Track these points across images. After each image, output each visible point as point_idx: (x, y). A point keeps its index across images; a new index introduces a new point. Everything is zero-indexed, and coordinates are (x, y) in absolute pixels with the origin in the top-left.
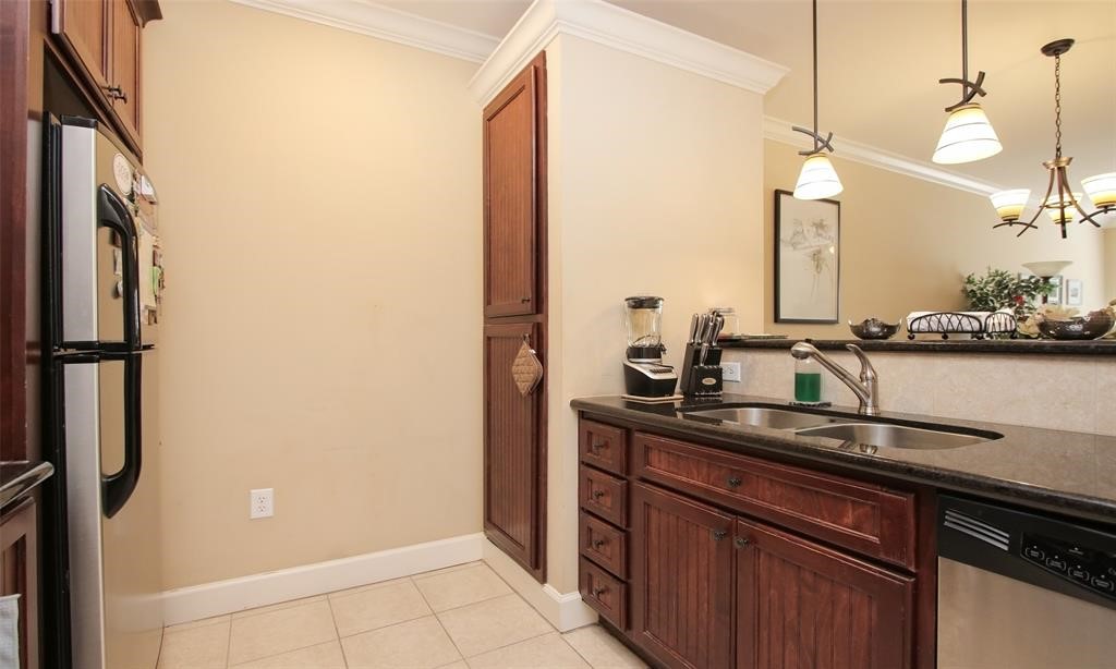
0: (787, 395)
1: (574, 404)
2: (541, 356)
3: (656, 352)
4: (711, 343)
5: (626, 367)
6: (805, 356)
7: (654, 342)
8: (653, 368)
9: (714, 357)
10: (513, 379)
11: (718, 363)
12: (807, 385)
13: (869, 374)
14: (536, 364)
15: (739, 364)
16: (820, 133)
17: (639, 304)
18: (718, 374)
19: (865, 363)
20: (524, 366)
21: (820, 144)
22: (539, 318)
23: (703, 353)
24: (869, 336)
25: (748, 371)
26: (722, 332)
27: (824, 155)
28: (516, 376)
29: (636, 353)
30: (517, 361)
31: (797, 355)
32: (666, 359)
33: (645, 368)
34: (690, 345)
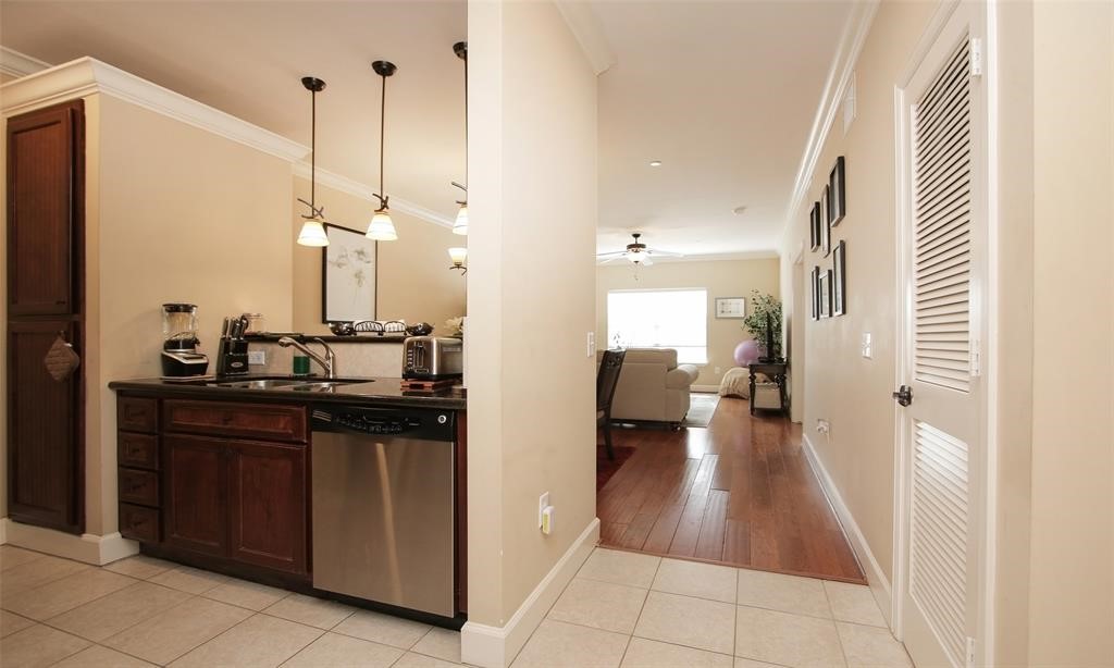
0: (289, 371)
1: (112, 385)
2: (79, 348)
3: (191, 344)
4: (238, 337)
5: (163, 356)
6: (288, 345)
7: (190, 337)
8: (187, 356)
9: (242, 348)
10: (46, 369)
11: (246, 352)
12: (301, 364)
13: (331, 355)
14: (73, 356)
15: (263, 353)
16: (315, 206)
17: (173, 309)
18: (245, 360)
19: (327, 348)
20: (59, 355)
21: (316, 213)
22: (76, 317)
23: (232, 346)
24: (341, 333)
25: (269, 357)
26: (246, 331)
27: (317, 221)
28: (49, 366)
29: (172, 345)
30: (50, 353)
31: (282, 344)
32: (199, 349)
33: (180, 356)
34: (223, 339)
